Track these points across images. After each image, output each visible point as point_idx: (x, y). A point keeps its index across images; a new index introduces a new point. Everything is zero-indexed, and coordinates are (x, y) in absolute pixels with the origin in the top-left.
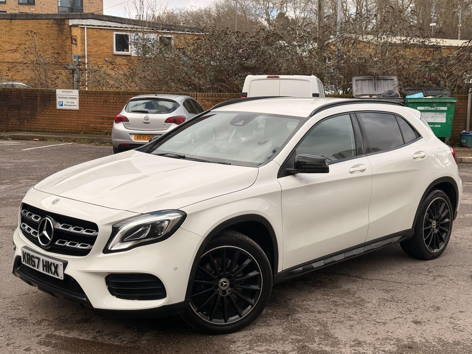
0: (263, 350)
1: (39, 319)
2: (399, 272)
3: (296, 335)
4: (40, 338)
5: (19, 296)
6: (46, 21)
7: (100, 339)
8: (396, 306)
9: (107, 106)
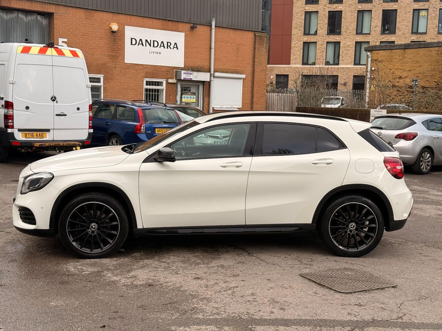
6: (437, 48)
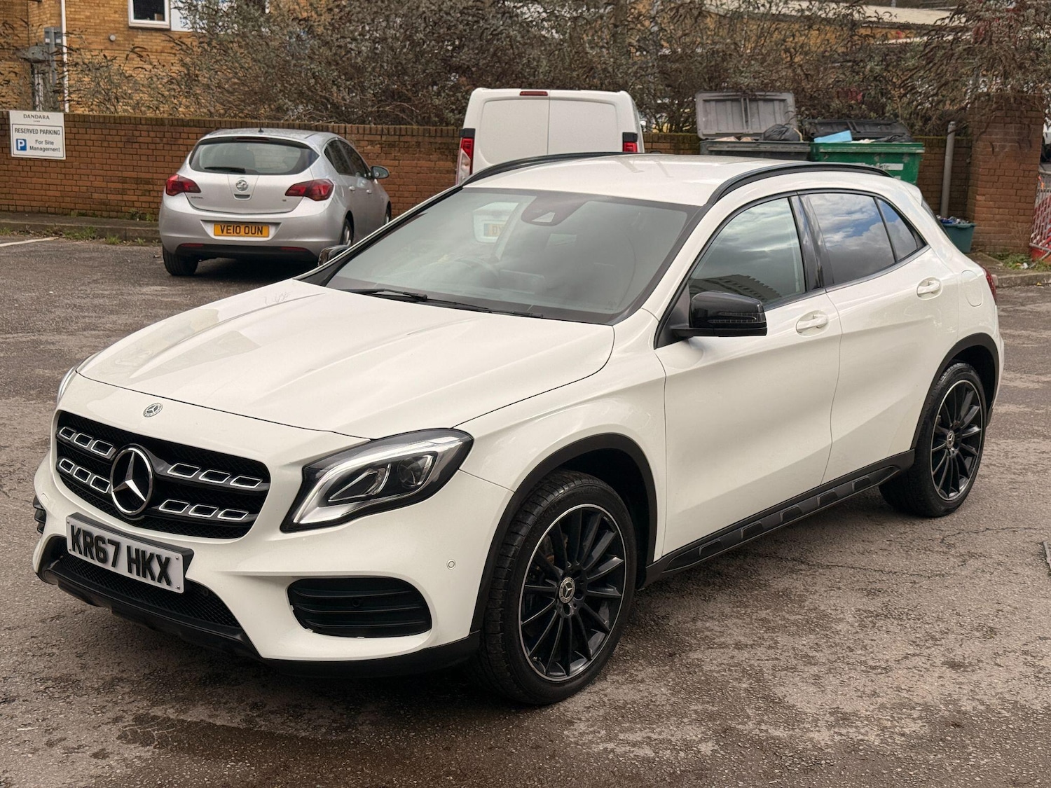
0: (639, 739)
1: (108, 679)
2: (884, 546)
3: (703, 703)
4: (120, 724)
5: (43, 621)
7: (262, 725)
8: (899, 627)
9: (132, 151)
